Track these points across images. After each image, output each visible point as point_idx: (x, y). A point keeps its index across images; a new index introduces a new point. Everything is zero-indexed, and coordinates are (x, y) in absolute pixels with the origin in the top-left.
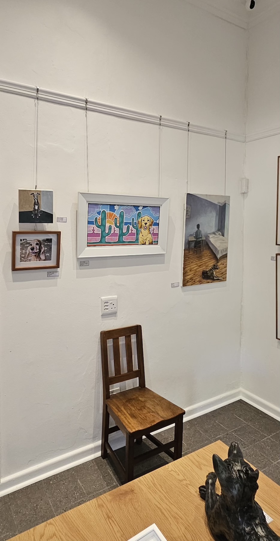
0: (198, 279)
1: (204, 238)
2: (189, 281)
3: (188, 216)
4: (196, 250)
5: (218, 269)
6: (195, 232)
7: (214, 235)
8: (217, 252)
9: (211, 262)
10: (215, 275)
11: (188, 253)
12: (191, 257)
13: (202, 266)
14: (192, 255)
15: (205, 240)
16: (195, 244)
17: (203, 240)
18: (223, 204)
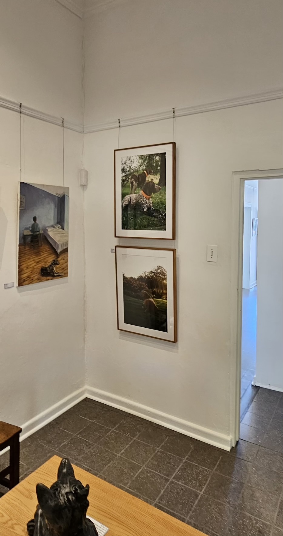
0: (36, 277)
1: (42, 231)
2: (26, 280)
3: (23, 207)
4: (33, 244)
5: (58, 264)
6: (31, 225)
7: (53, 228)
8: (57, 246)
9: (50, 258)
10: (55, 271)
11: (24, 248)
12: (27, 253)
13: (40, 262)
14: (29, 251)
15: (43, 234)
16: (32, 238)
17: (40, 234)
18: (62, 196)
